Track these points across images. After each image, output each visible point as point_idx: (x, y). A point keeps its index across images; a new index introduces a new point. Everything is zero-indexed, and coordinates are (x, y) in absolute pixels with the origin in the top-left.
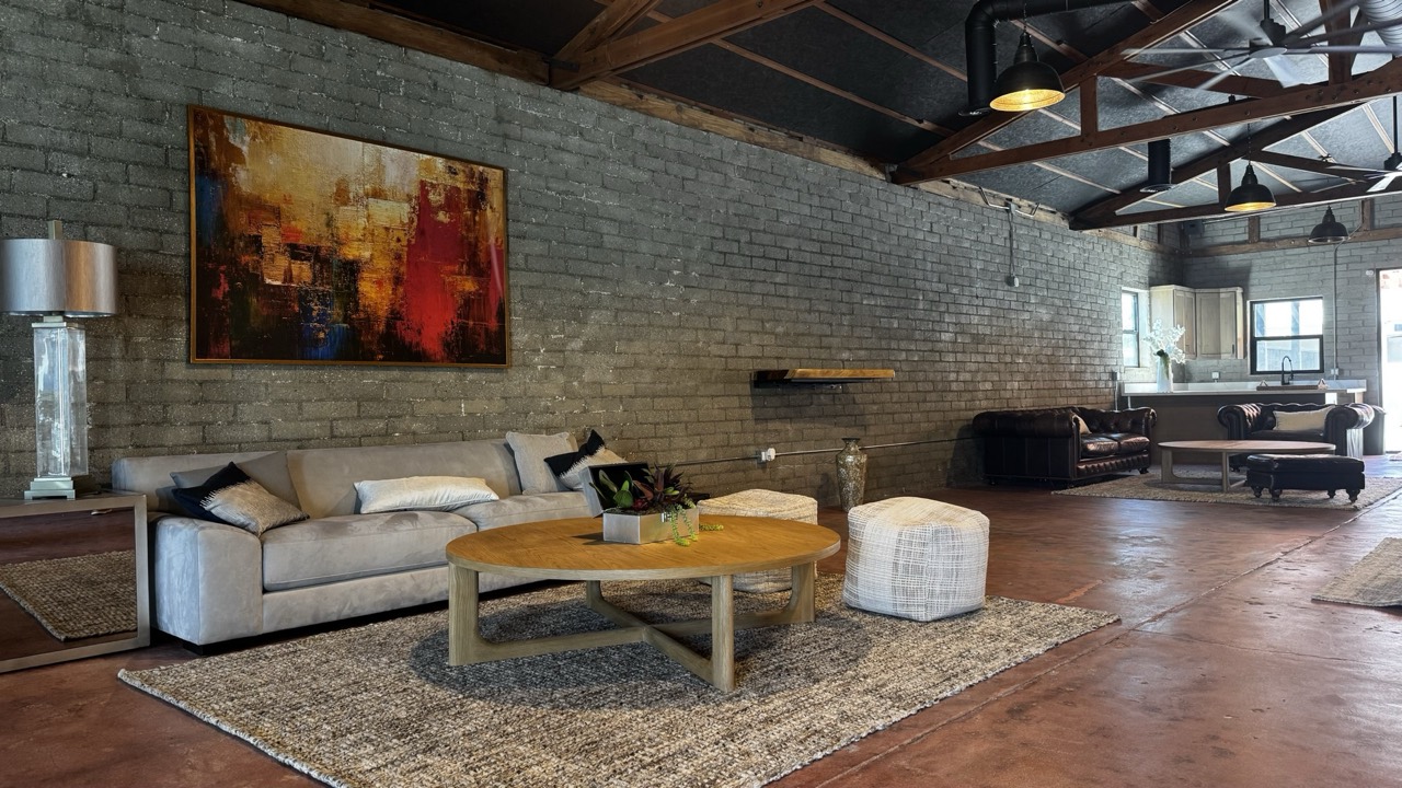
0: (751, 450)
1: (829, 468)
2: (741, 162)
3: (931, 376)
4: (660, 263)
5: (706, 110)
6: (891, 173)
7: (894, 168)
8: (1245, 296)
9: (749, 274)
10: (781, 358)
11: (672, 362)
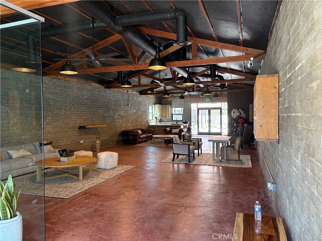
0: (78, 141)
1: (93, 143)
3: (113, 124)
6: (105, 86)
8: (171, 106)
9: (78, 108)
11: (63, 125)
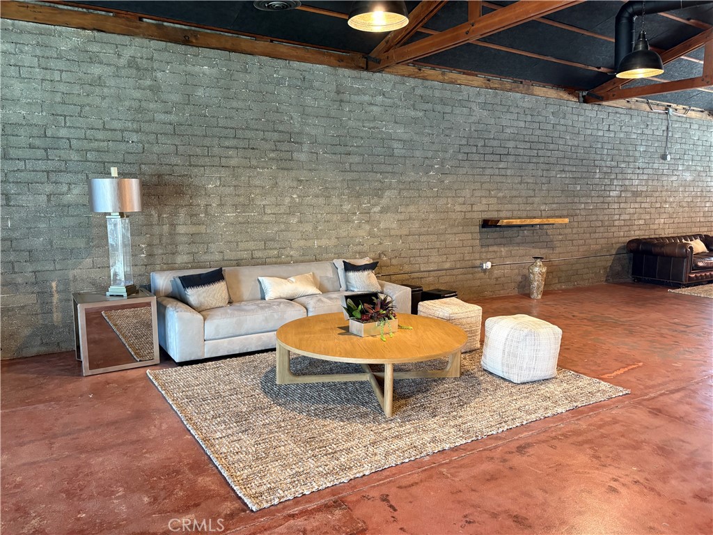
0: (478, 263)
2: (481, 100)
4: (427, 162)
5: (460, 72)
6: (584, 97)
7: (584, 94)
9: (482, 164)
10: (500, 211)
